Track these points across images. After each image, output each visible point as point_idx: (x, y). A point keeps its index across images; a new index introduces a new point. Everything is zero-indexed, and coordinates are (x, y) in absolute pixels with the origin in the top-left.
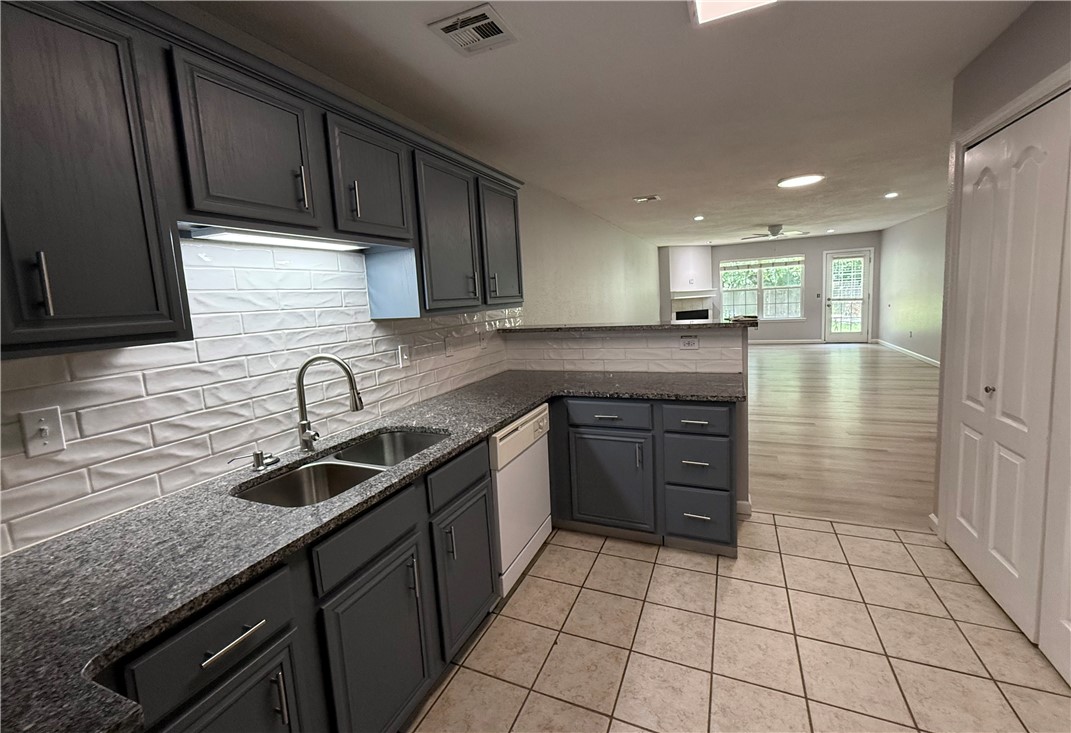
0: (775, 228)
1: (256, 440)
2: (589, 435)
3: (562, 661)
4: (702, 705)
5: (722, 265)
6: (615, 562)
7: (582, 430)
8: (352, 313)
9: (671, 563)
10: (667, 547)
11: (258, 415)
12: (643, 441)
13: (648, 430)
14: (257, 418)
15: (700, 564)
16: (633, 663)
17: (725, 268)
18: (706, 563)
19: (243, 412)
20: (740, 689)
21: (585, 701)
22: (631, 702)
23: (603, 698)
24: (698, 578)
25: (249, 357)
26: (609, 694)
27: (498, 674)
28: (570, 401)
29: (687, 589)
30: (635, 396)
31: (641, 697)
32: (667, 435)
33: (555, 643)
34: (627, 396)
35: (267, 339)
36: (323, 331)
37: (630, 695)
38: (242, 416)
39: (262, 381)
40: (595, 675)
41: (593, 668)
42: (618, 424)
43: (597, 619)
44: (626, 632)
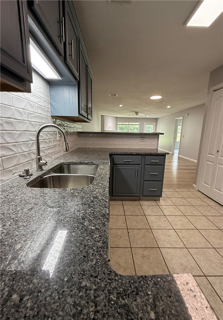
0: (137, 113)
1: (19, 165)
2: (120, 167)
3: (134, 237)
4: (178, 238)
5: (118, 123)
6: (130, 207)
7: (118, 166)
8: (46, 111)
9: (145, 204)
10: (141, 200)
11: (19, 152)
12: (138, 168)
13: (140, 165)
14: (19, 153)
15: (152, 203)
16: (154, 232)
17: (119, 124)
18: (154, 203)
19: (14, 149)
20: (183, 231)
21: (149, 246)
22: (161, 242)
23: (153, 243)
24: (154, 207)
25: (15, 120)
26: (154, 242)
27: (118, 246)
28: (114, 156)
29: (153, 210)
30: (137, 154)
31: (162, 240)
32: (146, 166)
33: (128, 233)
34: (135, 154)
35: (21, 112)
36: (38, 115)
37: (159, 241)
38: (14, 151)
39: (20, 134)
40: (146, 238)
41: (144, 236)
42: (131, 163)
43: (136, 223)
44: (146, 225)
